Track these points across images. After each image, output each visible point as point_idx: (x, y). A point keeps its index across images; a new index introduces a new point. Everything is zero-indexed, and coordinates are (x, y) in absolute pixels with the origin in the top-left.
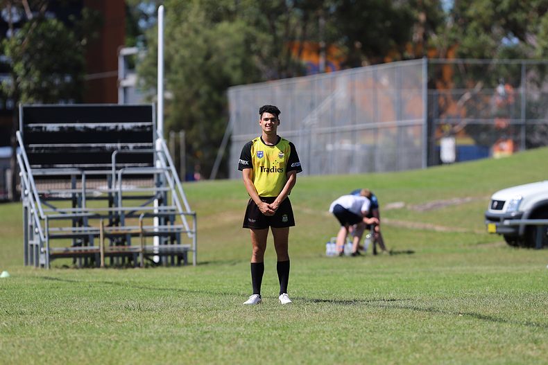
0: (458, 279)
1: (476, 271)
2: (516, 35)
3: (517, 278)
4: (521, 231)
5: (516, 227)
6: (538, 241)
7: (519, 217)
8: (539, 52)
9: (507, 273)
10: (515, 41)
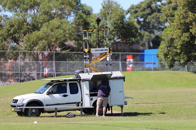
0: (5, 127)
1: (10, 124)
2: (15, 42)
3: (25, 127)
4: (23, 111)
5: (22, 109)
6: (29, 114)
7: (23, 106)
8: (24, 48)
9: (21, 125)
10: (15, 44)
